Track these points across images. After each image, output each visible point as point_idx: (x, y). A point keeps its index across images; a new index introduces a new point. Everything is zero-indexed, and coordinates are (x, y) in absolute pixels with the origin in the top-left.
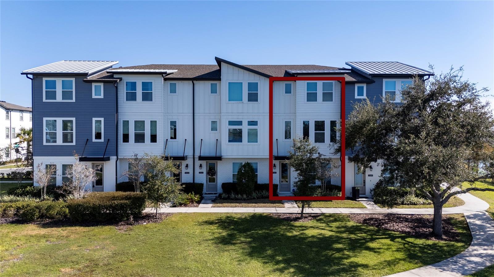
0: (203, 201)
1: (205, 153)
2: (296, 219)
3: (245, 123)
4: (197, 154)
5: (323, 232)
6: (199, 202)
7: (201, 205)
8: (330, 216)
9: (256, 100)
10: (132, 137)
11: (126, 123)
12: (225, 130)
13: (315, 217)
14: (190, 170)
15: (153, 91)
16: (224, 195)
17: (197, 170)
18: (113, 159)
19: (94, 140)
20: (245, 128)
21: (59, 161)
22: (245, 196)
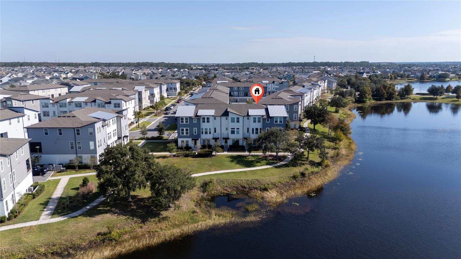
0: (225, 151)
1: (224, 137)
2: (248, 156)
3: (236, 129)
4: (222, 137)
5: (252, 159)
6: (224, 151)
7: (224, 152)
8: (256, 155)
9: (239, 122)
10: (204, 133)
11: (202, 129)
12: (230, 130)
13: (252, 156)
14: (220, 141)
15: (210, 120)
16: (230, 149)
17: (222, 141)
18: (199, 139)
19: (194, 134)
20: (236, 130)
21: (185, 140)
22: (236, 150)
